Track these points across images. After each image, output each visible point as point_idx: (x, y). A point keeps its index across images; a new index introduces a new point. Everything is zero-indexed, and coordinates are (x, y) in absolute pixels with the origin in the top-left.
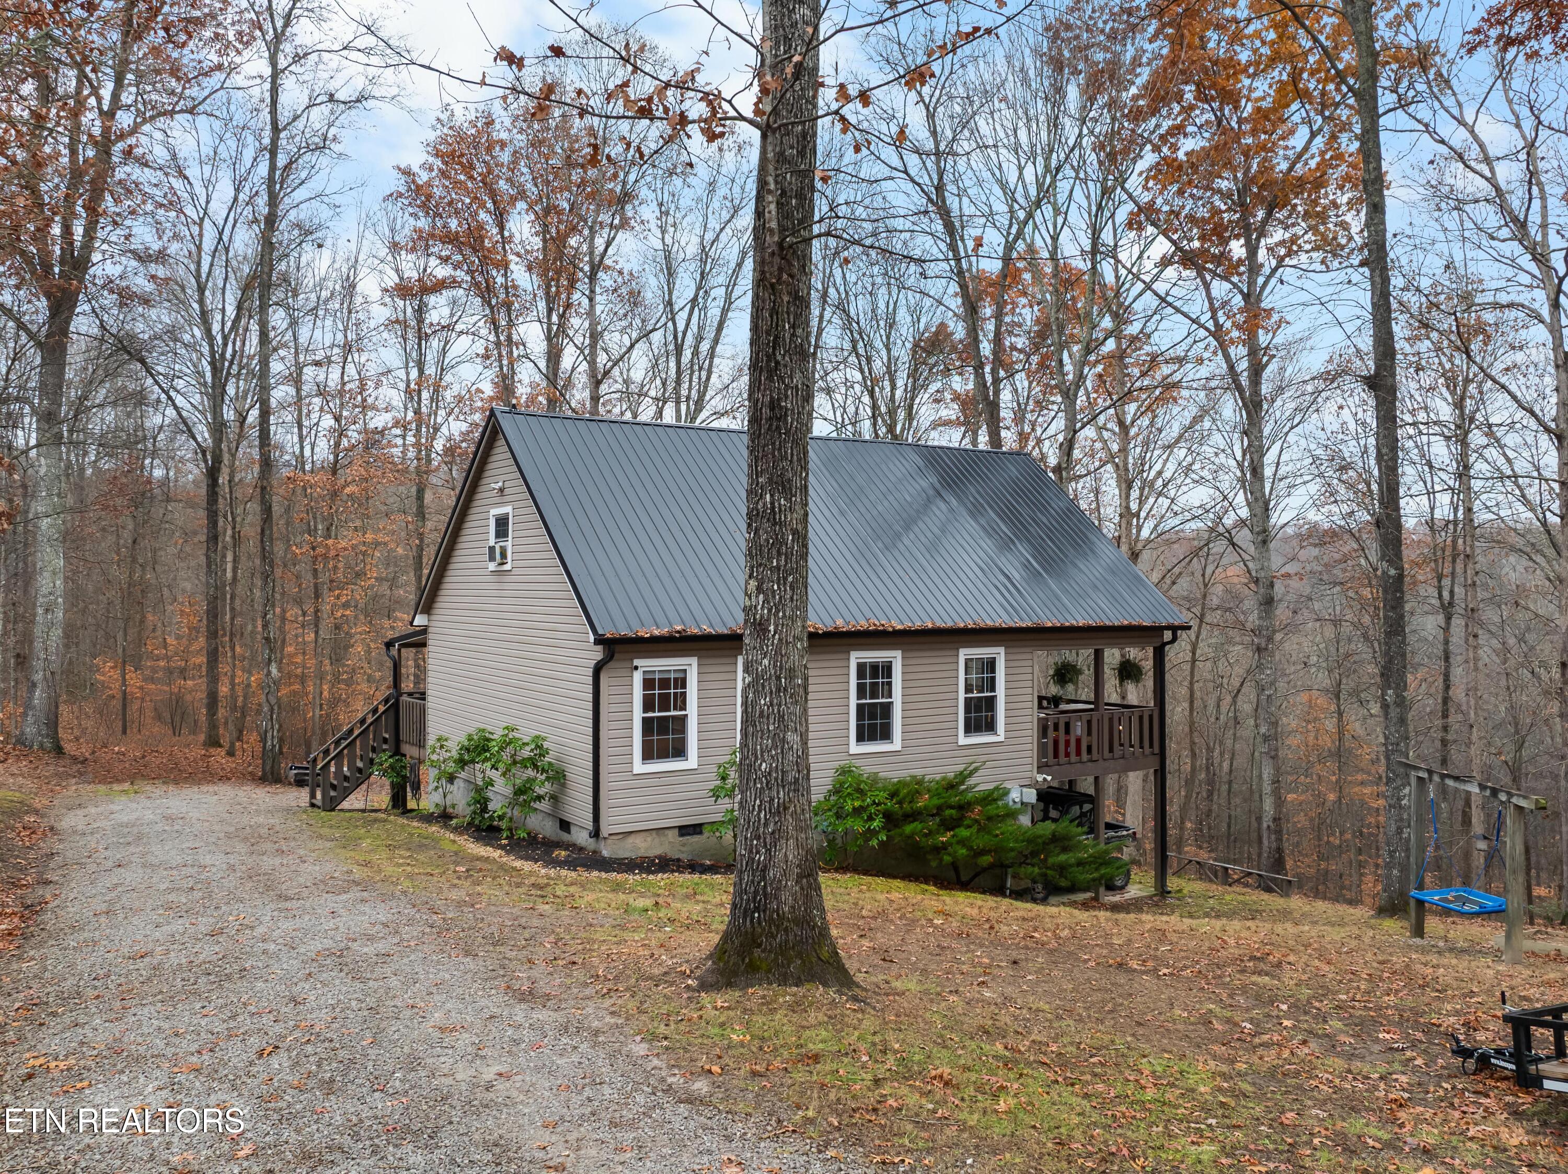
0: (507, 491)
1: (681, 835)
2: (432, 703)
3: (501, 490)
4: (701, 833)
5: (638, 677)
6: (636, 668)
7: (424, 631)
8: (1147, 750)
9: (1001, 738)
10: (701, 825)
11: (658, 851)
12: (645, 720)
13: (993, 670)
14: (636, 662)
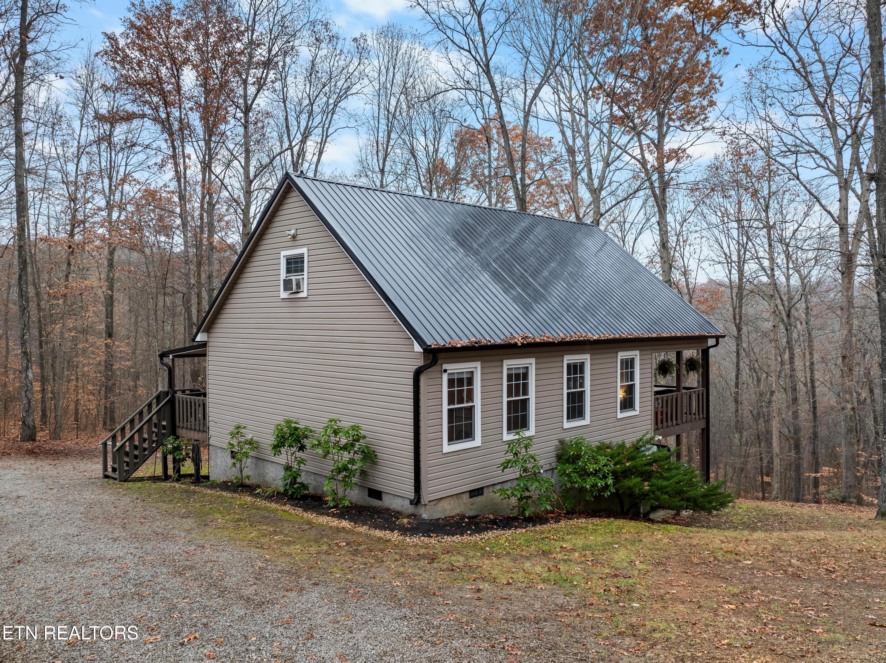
0: (298, 237)
1: (471, 497)
2: (212, 399)
3: (294, 237)
4: (482, 494)
5: (445, 377)
6: (445, 371)
7: (204, 345)
8: (701, 416)
9: (637, 413)
10: (482, 488)
11: (457, 511)
12: (449, 410)
13: (632, 366)
14: (445, 366)
